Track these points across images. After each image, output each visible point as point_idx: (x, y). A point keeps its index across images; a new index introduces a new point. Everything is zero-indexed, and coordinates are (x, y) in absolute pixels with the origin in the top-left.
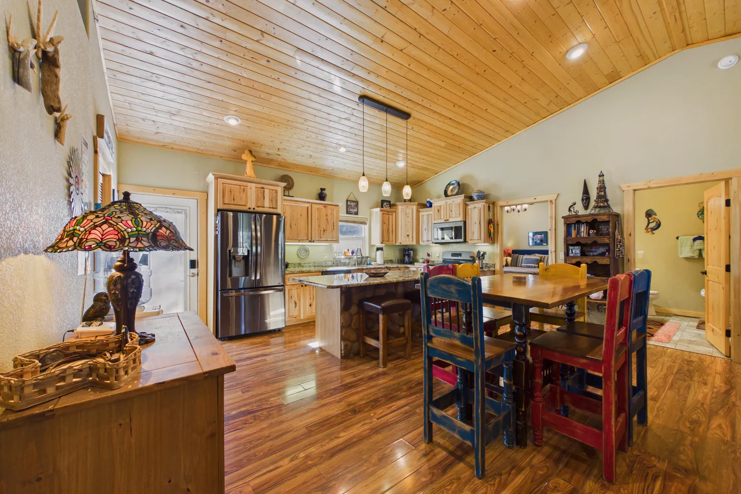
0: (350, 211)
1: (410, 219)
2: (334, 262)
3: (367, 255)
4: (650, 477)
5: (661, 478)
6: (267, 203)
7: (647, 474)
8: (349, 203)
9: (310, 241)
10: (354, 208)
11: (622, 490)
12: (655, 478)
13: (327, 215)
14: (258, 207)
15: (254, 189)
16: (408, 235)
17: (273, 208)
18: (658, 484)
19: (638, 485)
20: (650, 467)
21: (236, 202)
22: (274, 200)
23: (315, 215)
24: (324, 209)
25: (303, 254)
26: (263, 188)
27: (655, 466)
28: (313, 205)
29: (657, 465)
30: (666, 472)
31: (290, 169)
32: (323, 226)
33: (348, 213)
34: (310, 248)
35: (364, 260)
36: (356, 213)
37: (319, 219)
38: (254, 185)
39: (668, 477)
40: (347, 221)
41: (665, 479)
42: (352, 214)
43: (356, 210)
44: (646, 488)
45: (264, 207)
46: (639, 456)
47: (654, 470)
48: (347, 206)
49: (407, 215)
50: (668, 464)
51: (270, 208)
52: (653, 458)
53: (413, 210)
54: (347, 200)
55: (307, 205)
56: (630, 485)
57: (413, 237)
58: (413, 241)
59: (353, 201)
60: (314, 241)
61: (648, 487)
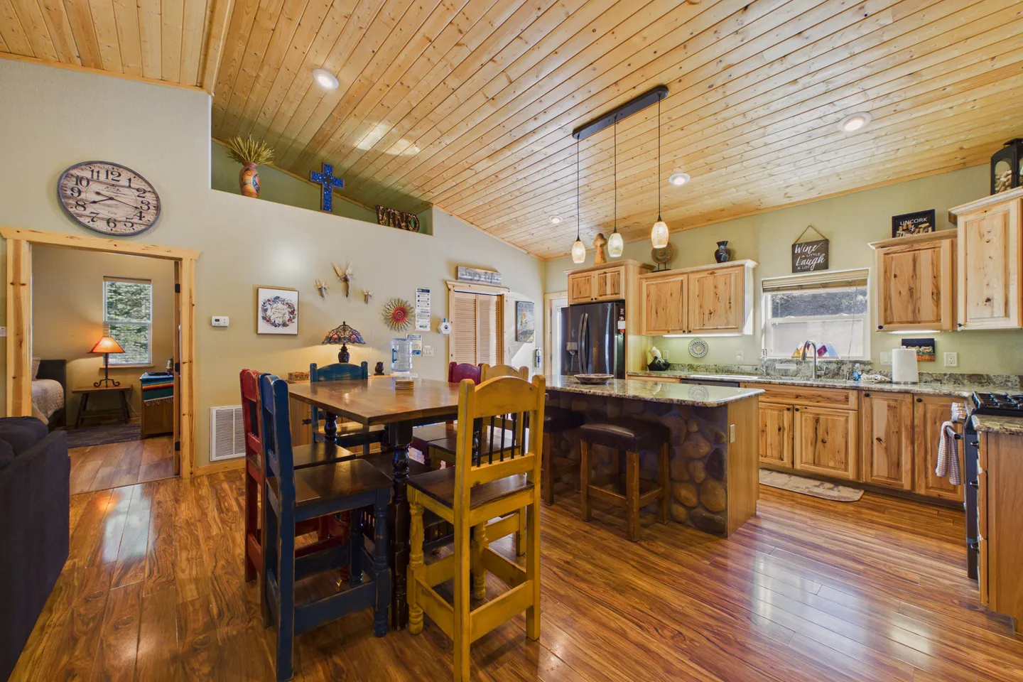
0: (801, 266)
1: (995, 249)
2: (758, 367)
3: (868, 358)
4: (225, 609)
5: (216, 617)
6: (609, 290)
7: (229, 610)
8: (798, 250)
9: (684, 332)
10: (812, 258)
11: (238, 581)
12: (221, 614)
13: (715, 287)
14: (601, 296)
15: (596, 277)
16: (988, 300)
17: (616, 294)
18: (215, 611)
19: (230, 595)
20: (232, 618)
21: (582, 296)
22: (616, 284)
23: (695, 288)
24: (711, 277)
25: (698, 350)
26: (605, 273)
27: (228, 624)
28: (691, 275)
29: (226, 628)
30: (215, 629)
31: (679, 230)
32: (709, 305)
33: (795, 270)
34: (710, 343)
35: (845, 369)
36: (825, 266)
37: (701, 295)
38: (597, 272)
39: (211, 625)
40: (801, 287)
41: (212, 619)
42: (808, 270)
43: (821, 260)
44: (222, 598)
45: (606, 295)
46: (249, 622)
47: (226, 620)
48: (794, 256)
49: (987, 237)
50: (217, 640)
51: (612, 294)
52: (235, 633)
53: (1006, 217)
54: (794, 246)
55: (680, 278)
56: (235, 590)
57: (1006, 303)
58: (1007, 314)
59: (808, 244)
60: (690, 332)
61: (221, 600)
